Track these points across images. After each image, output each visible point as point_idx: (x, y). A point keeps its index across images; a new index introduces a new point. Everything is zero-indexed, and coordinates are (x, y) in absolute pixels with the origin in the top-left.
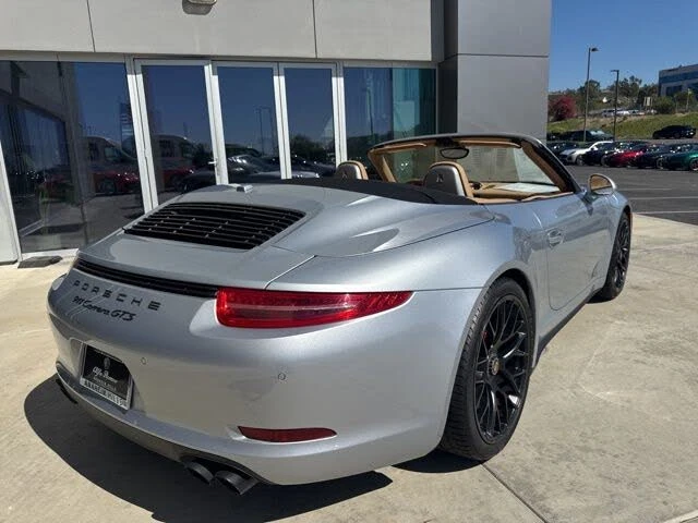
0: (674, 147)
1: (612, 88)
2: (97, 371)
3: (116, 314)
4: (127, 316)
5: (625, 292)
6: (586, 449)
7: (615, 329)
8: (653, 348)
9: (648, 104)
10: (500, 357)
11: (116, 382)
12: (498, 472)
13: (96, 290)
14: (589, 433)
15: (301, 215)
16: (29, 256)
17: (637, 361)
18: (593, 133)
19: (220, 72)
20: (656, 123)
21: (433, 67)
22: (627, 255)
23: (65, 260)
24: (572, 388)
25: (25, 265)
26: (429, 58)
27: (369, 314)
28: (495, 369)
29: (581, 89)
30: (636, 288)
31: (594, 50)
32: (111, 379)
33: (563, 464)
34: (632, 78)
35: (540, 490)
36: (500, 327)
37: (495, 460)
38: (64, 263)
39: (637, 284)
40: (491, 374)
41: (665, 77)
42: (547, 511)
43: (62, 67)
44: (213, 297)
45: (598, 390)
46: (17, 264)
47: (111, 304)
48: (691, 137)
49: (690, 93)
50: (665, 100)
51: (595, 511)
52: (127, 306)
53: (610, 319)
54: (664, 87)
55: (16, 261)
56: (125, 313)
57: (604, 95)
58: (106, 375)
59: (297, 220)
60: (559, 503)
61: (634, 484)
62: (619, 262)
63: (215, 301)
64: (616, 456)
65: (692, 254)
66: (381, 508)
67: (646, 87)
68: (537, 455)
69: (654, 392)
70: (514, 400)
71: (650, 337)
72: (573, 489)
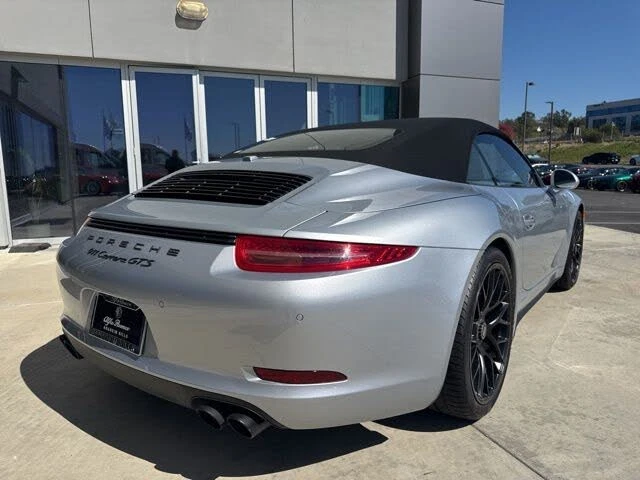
0: (603, 171)
1: (545, 119)
2: (108, 320)
3: (134, 261)
4: (145, 263)
5: (579, 285)
6: (569, 414)
7: (574, 314)
8: (613, 330)
9: (578, 134)
10: (487, 323)
11: (128, 329)
12: (488, 432)
13: (111, 242)
14: (568, 400)
15: (309, 179)
16: (20, 242)
17: (601, 341)
18: (530, 157)
19: (206, 81)
20: (585, 150)
21: (397, 85)
22: (581, 249)
23: (53, 247)
24: (544, 361)
25: (15, 250)
26: (394, 77)
27: (380, 264)
28: (484, 334)
29: (519, 119)
30: (587, 281)
31: (531, 84)
32: (123, 327)
33: (549, 425)
34: (563, 111)
35: (531, 448)
36: (490, 293)
37: (484, 421)
38: (53, 250)
39: (588, 278)
40: (480, 338)
41: (591, 111)
42: (542, 466)
43: (62, 70)
44: (232, 244)
45: (570, 364)
46: (8, 250)
47: (129, 253)
48: (616, 163)
49: (613, 125)
50: (591, 131)
51: (586, 466)
52: (145, 253)
53: (569, 305)
54: (591, 120)
55: (7, 247)
56: (143, 260)
57: (538, 125)
58: (118, 324)
59: (305, 182)
60: (550, 459)
61: (617, 443)
62: (574, 256)
63: (234, 247)
64: (597, 419)
65: (633, 256)
66: (380, 461)
67: (575, 120)
68: (522, 418)
69: (621, 367)
70: (498, 365)
71: (607, 321)
72: (560, 447)
